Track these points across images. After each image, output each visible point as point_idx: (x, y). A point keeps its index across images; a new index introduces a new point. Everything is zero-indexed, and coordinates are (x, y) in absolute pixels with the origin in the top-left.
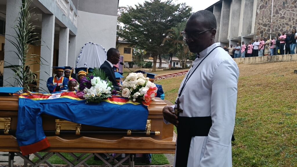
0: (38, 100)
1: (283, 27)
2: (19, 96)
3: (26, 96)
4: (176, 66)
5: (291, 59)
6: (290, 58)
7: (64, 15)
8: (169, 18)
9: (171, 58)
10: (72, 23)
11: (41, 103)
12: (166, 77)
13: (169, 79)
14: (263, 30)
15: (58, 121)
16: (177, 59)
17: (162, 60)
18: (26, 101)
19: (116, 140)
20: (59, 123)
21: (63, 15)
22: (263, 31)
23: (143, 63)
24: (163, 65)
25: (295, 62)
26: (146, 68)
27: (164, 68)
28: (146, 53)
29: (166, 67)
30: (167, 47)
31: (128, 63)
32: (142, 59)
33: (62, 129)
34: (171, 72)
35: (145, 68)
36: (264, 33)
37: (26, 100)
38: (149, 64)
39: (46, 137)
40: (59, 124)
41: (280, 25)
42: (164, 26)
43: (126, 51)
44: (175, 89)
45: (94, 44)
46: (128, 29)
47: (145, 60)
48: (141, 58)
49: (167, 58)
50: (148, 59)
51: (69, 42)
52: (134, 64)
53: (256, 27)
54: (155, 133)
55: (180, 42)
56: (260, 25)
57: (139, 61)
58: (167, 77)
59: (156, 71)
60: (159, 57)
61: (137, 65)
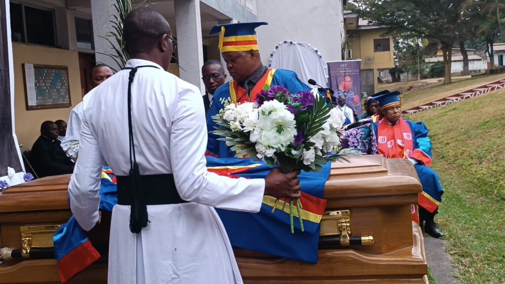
9: (490, 47)
10: (244, 8)
12: (474, 93)
13: (479, 98)
17: (468, 53)
23: (425, 67)
24: (472, 66)
26: (432, 77)
27: (475, 71)
28: (427, 42)
29: (482, 68)
31: (388, 71)
32: (421, 58)
34: (488, 81)
35: (430, 78)
38: (438, 66)
44: (488, 120)
45: (294, 44)
47: (427, 60)
49: (481, 49)
50: (436, 57)
52: (402, 72)
54: (361, 240)
57: (412, 63)
58: (476, 94)
59: (452, 81)
60: (461, 47)
61: (410, 73)
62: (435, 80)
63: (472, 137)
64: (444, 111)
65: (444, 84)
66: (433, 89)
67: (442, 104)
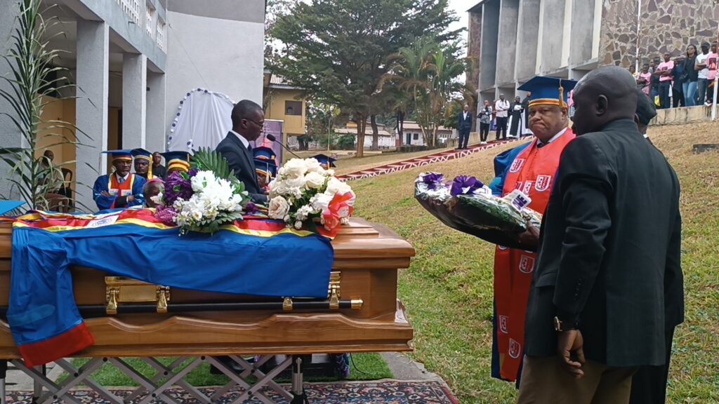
0: (60, 230)
1: (667, 42)
2: (13, 221)
3: (31, 221)
4: (413, 142)
5: (687, 118)
6: (684, 115)
7: (133, 23)
8: (394, 26)
9: (400, 124)
10: (154, 43)
11: (67, 239)
12: (389, 170)
13: (395, 175)
14: (619, 49)
15: (111, 280)
16: (416, 126)
17: (378, 128)
18: (29, 234)
19: (256, 322)
20: (115, 285)
21: (129, 22)
22: (619, 52)
23: (334, 137)
24: (381, 142)
25: (694, 127)
26: (341, 148)
27: (384, 147)
28: (338, 111)
29: (390, 145)
30: (391, 97)
31: (296, 137)
32: (331, 127)
33: (123, 299)
34: (401, 158)
35: (339, 149)
36: (622, 57)
37: (32, 233)
38: (348, 138)
39: (82, 322)
40: (116, 288)
41: (661, 36)
42: (382, 45)
43: (291, 108)
44: (408, 197)
45: (210, 94)
46: (294, 54)
48: (327, 125)
49: (390, 125)
50: (346, 128)
51: (148, 89)
52: (311, 140)
53: (603, 45)
54: (350, 304)
55: (420, 83)
56: (612, 38)
57: (322, 132)
58: (391, 170)
59: (364, 155)
60: (372, 121)
61: (319, 142)
62: (345, 153)
63: (394, 213)
64: (360, 185)
65: (356, 157)
66: (346, 161)
67: (357, 178)
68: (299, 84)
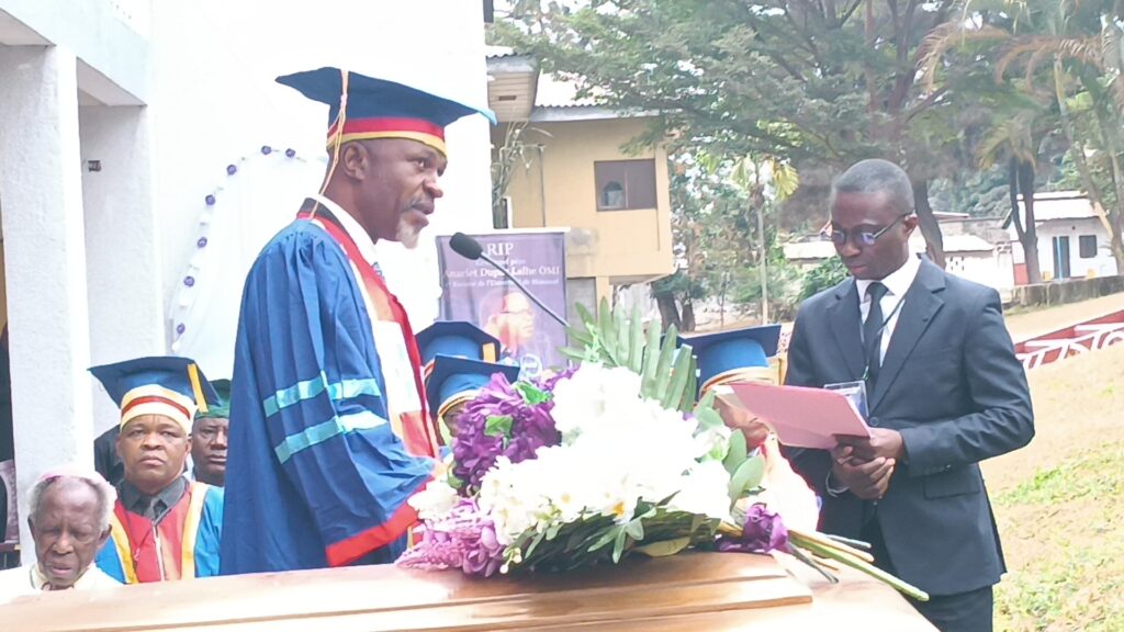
9: (1022, 205)
23: (784, 275)
43: (617, 187)
48: (755, 236)
51: (94, 166)
55: (1075, 47)
61: (729, 296)
68: (633, 99)
